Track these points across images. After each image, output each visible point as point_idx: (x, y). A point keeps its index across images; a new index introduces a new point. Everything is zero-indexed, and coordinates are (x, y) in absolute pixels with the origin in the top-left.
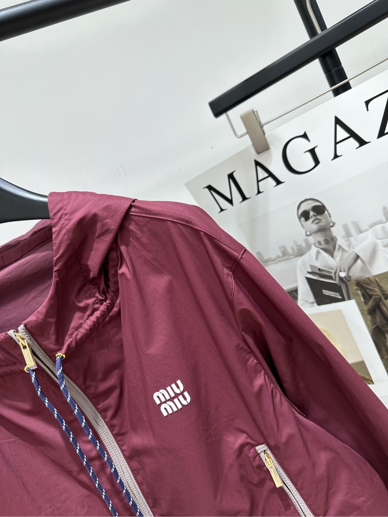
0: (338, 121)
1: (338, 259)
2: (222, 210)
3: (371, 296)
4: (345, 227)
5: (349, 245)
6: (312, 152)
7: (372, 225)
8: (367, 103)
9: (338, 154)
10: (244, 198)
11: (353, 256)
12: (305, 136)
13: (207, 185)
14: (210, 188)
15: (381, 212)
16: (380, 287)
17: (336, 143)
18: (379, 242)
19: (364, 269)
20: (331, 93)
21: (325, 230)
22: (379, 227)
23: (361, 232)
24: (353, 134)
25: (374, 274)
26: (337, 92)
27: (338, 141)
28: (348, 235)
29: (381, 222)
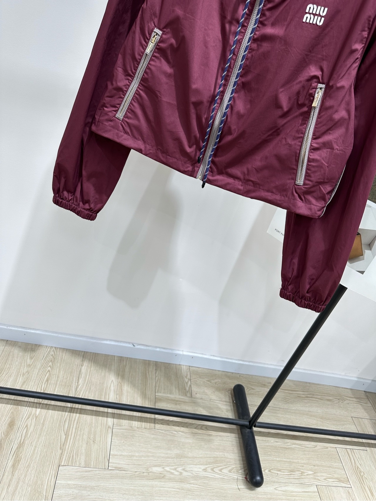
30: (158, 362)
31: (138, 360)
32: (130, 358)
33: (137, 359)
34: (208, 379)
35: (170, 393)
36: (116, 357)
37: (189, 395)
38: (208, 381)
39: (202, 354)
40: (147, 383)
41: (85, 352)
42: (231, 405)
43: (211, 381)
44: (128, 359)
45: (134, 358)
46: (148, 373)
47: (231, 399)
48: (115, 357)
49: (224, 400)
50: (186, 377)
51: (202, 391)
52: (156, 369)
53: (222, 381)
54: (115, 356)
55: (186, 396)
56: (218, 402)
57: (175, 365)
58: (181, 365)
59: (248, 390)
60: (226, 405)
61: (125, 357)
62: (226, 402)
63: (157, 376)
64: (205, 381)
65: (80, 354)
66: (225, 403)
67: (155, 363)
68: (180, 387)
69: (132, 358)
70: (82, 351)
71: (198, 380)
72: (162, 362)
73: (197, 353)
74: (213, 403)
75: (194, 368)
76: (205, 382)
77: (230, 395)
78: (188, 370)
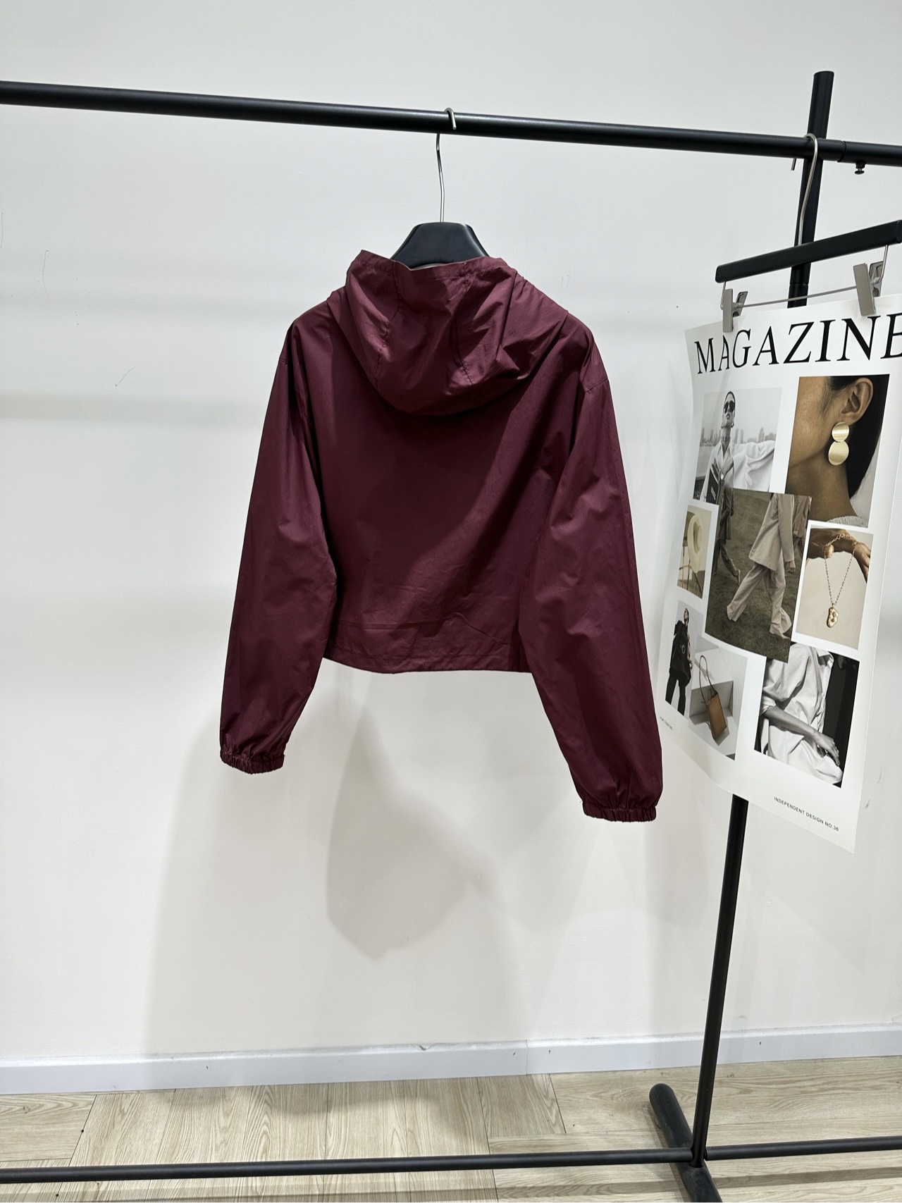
0: (770, 333)
1: (725, 459)
2: (700, 372)
3: (726, 507)
4: (737, 431)
5: (733, 450)
6: (747, 349)
7: (750, 440)
8: (793, 326)
9: (758, 363)
10: (713, 370)
11: (731, 463)
12: (748, 333)
13: (697, 341)
14: (698, 343)
15: (759, 432)
16: (733, 502)
17: (761, 352)
18: (747, 458)
19: (732, 479)
20: (787, 303)
21: (728, 427)
22: (753, 444)
23: (742, 443)
24: (772, 351)
25: (735, 487)
26: (791, 305)
27: (763, 350)
28: (735, 441)
29: (755, 441)
30: (480, 1077)
31: (439, 1082)
32: (421, 1080)
33: (436, 1080)
34: (594, 1092)
35: (519, 1134)
36: (392, 1083)
37: (558, 1130)
38: (595, 1096)
39: (569, 1039)
40: (466, 1122)
41: (328, 1084)
42: (653, 1136)
43: (602, 1095)
44: (419, 1083)
45: (430, 1080)
46: (465, 1102)
47: (652, 1123)
48: (390, 1084)
49: (636, 1127)
50: (546, 1097)
51: (585, 1118)
52: (479, 1093)
53: (625, 1090)
54: (389, 1081)
55: (554, 1133)
56: (625, 1133)
57: (517, 1078)
58: (531, 1075)
59: (685, 1098)
60: (643, 1136)
61: (412, 1080)
62: (641, 1130)
63: (485, 1106)
64: (588, 1097)
65: (321, 1089)
66: (639, 1133)
67: (474, 1080)
68: (537, 1118)
69: (427, 1080)
70: (324, 1084)
71: (573, 1097)
72: (489, 1077)
73: (556, 1040)
74: (613, 1138)
75: (560, 1076)
76: (588, 1099)
77: (648, 1116)
78: (548, 1082)
